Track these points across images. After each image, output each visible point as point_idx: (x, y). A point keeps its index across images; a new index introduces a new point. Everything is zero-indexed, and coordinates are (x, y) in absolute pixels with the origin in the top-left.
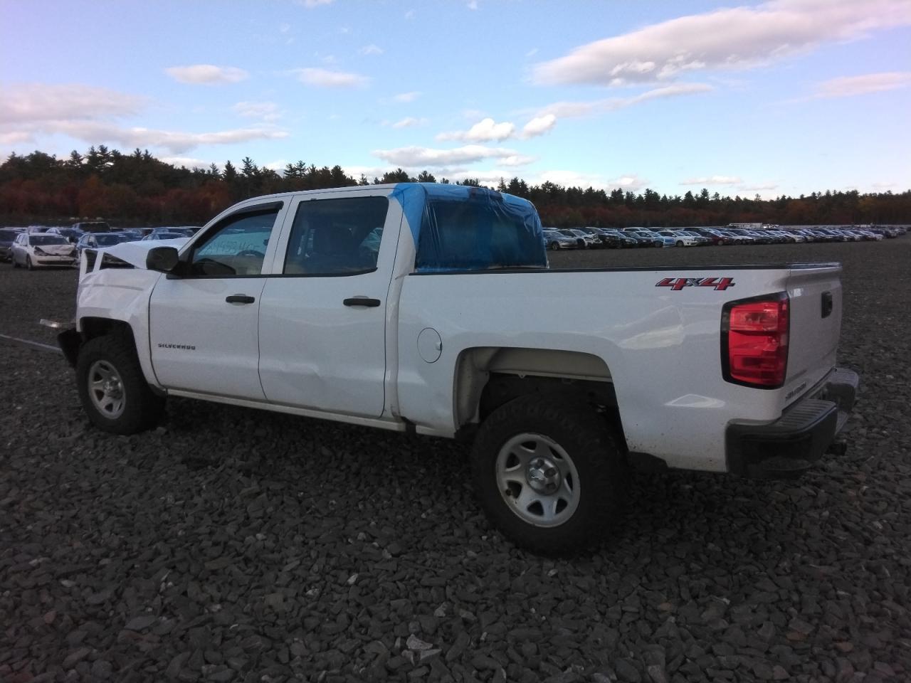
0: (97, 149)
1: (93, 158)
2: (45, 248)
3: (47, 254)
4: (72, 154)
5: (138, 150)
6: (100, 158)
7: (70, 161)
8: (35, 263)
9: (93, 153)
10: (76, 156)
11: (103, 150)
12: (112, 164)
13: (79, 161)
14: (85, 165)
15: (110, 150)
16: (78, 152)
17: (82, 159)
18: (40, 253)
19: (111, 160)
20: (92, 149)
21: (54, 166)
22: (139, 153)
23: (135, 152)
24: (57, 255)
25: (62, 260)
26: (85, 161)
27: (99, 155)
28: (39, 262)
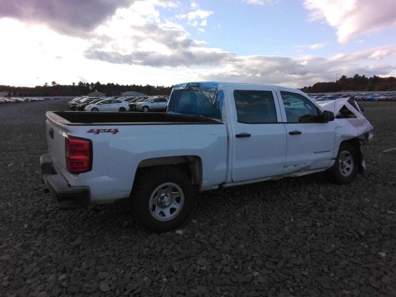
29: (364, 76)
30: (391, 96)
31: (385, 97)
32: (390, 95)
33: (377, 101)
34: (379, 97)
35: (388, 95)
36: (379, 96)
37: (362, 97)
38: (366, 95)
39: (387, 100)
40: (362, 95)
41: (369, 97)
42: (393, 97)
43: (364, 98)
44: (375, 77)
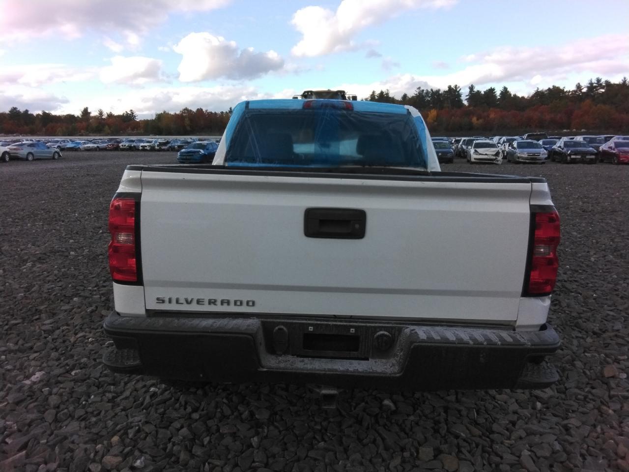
0: (594, 81)
1: (591, 87)
2: (480, 150)
3: (480, 154)
4: (577, 86)
5: (625, 78)
6: (596, 87)
7: (574, 91)
8: (473, 160)
9: (591, 84)
10: (579, 87)
11: (599, 80)
12: (603, 90)
13: (580, 90)
14: (584, 93)
15: (603, 81)
16: (581, 84)
17: (583, 89)
18: (477, 153)
19: (603, 87)
20: (591, 81)
21: (564, 95)
22: (625, 81)
23: (623, 80)
24: (486, 154)
25: (488, 158)
26: (585, 90)
27: (595, 85)
28: (475, 159)
29: (27, 111)
30: (103, 143)
31: (95, 145)
32: (101, 142)
33: (83, 151)
34: (86, 146)
35: (99, 142)
36: (85, 143)
37: (58, 144)
38: (64, 141)
39: (98, 149)
40: (57, 142)
41: (70, 145)
42: (108, 146)
43: (62, 147)
44: (44, 113)
